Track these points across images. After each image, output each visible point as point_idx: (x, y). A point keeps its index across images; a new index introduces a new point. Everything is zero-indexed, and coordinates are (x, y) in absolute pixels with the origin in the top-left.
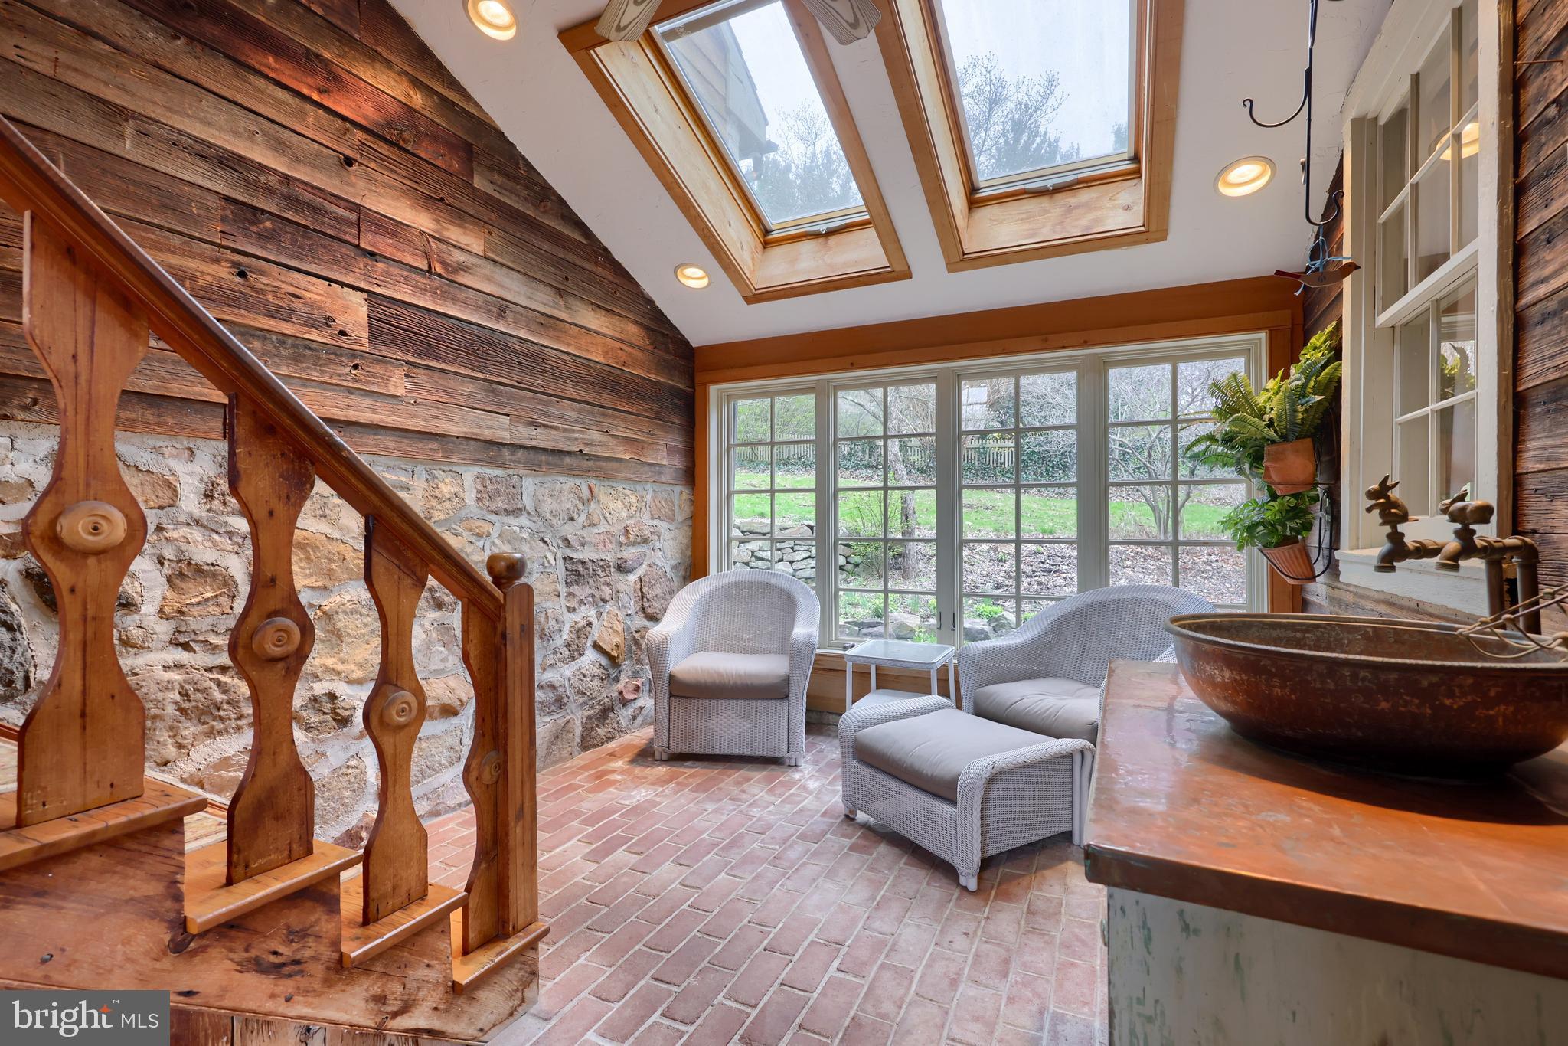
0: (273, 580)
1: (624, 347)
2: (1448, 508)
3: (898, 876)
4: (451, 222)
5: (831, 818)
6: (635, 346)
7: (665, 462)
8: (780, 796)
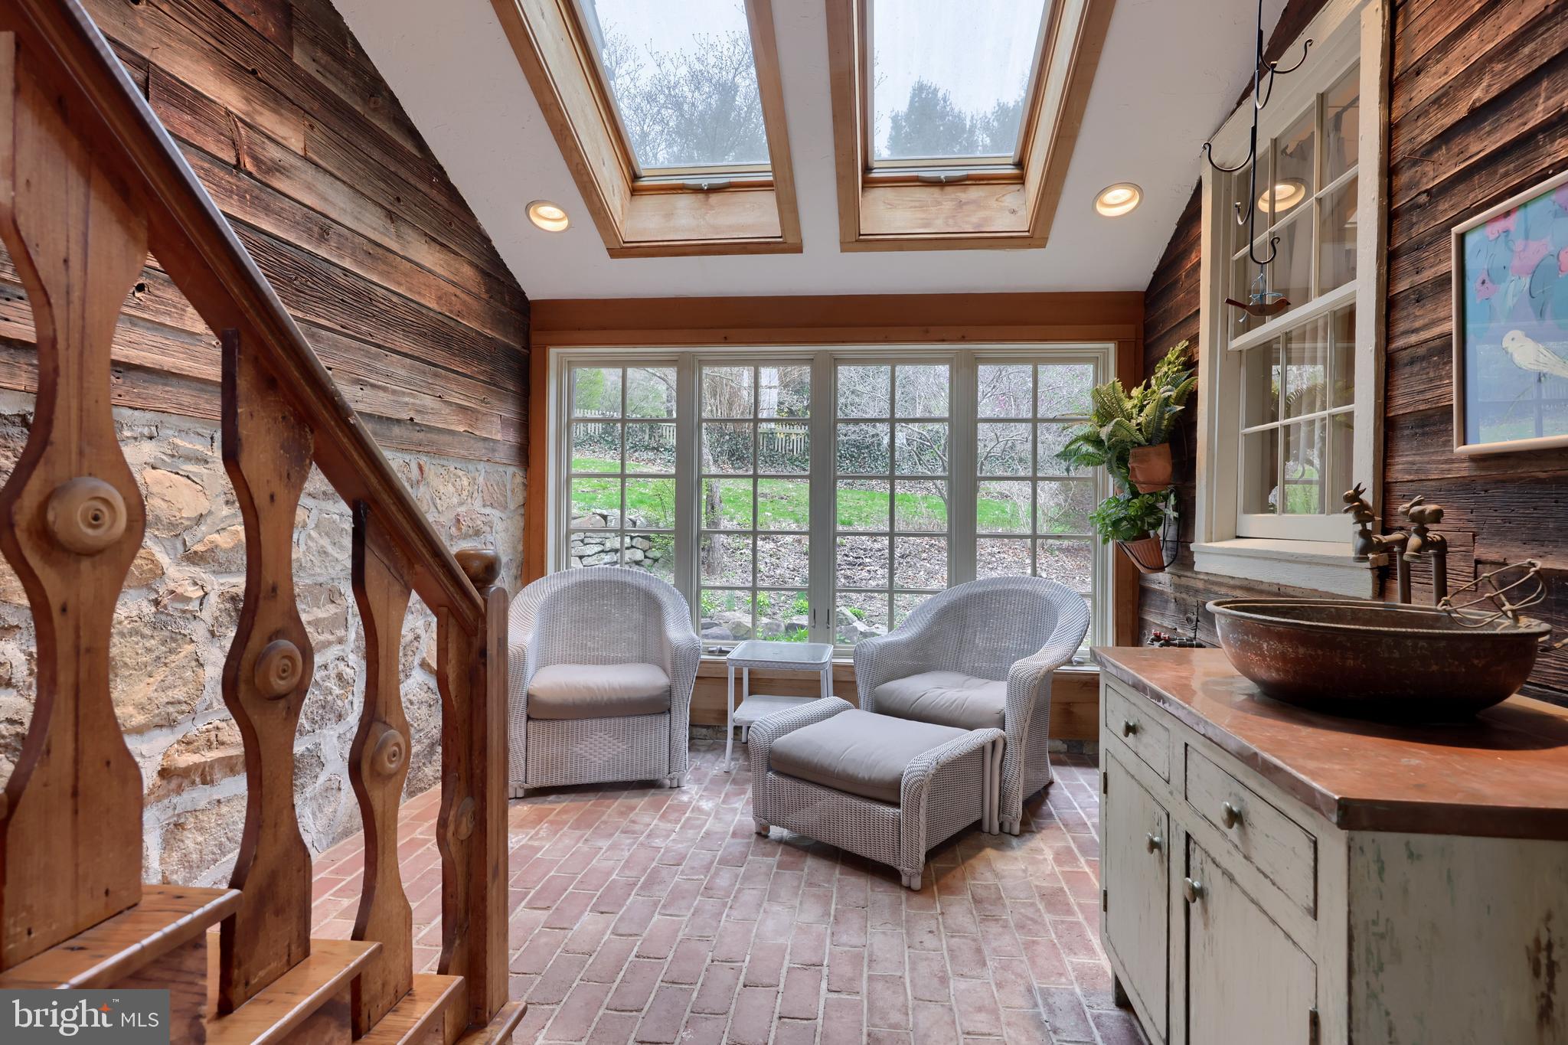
0: (274, 589)
1: (458, 292)
2: (1409, 511)
3: (840, 888)
4: (264, 104)
5: (744, 838)
6: (469, 293)
7: (499, 437)
8: (677, 821)
